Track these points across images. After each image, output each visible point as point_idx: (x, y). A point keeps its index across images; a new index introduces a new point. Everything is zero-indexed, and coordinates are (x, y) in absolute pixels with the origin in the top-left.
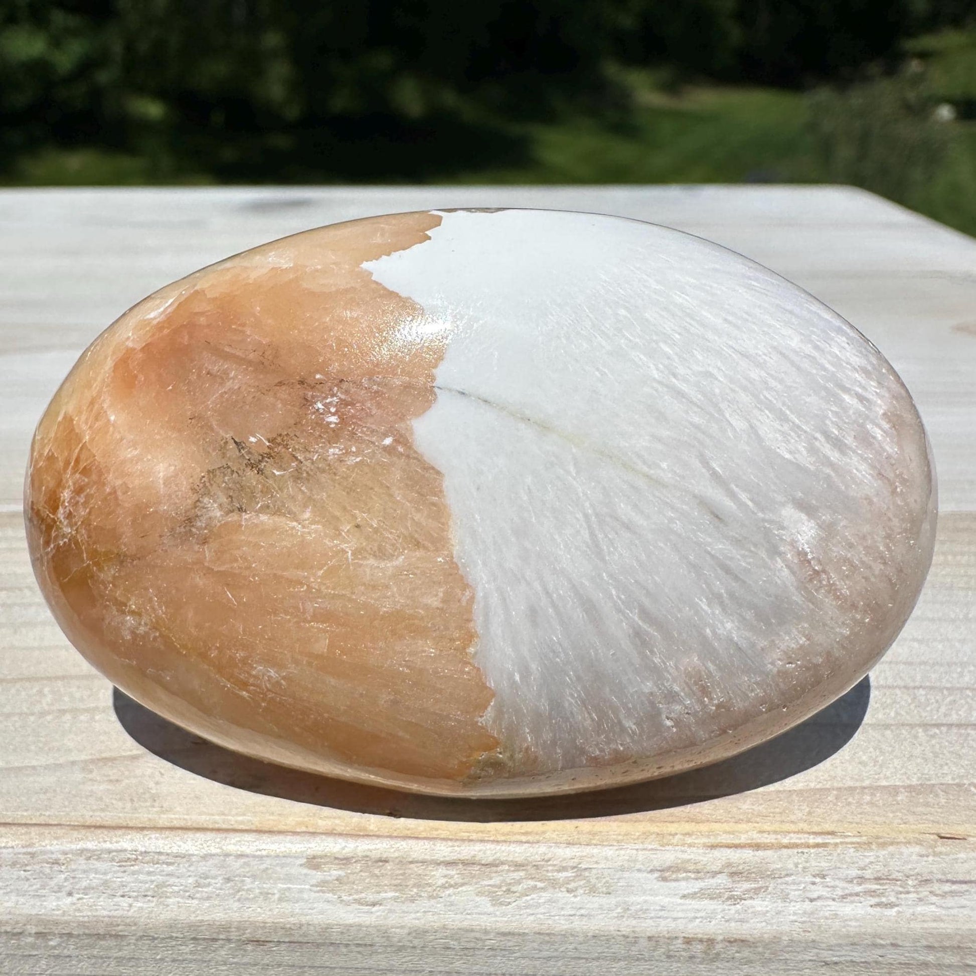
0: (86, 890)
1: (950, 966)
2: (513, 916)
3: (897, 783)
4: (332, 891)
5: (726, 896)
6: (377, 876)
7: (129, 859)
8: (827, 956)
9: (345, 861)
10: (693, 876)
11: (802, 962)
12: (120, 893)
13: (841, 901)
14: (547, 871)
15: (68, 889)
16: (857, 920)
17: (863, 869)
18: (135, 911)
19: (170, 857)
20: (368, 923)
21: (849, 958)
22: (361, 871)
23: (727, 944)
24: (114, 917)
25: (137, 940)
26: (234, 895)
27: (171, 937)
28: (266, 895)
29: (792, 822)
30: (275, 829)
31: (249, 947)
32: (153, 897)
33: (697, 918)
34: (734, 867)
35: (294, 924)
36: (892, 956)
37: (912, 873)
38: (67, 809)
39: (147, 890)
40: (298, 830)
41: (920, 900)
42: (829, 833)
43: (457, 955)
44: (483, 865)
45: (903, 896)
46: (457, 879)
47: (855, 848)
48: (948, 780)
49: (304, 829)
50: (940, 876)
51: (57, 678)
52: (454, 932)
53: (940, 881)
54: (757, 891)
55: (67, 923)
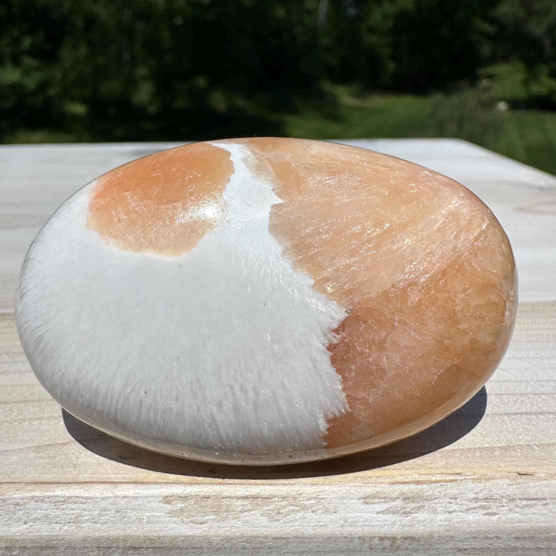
0: (35, 520)
1: (529, 549)
2: (281, 527)
3: (495, 446)
4: (178, 516)
5: (402, 512)
6: (204, 507)
7: (60, 501)
8: (460, 545)
9: (184, 498)
10: (383, 500)
11: (446, 549)
12: (55, 522)
13: (466, 513)
14: (300, 500)
15: (24, 520)
16: (476, 523)
17: (477, 493)
18: (63, 532)
19: (84, 499)
20: (198, 535)
21: (472, 546)
22: (194, 504)
23: (403, 540)
24: (52, 536)
25: (65, 549)
26: (121, 520)
27: (85, 547)
28: (140, 520)
29: (437, 468)
30: (145, 481)
31: (130, 552)
32: (74, 523)
33: (385, 525)
34: (405, 495)
35: (156, 536)
36: (497, 544)
37: (505, 495)
38: (25, 474)
39: (70, 519)
40: (158, 482)
41: (510, 510)
42: (457, 474)
43: (250, 552)
44: (264, 498)
45: (500, 508)
46: (249, 507)
47: (472, 481)
48: (522, 443)
49: (161, 481)
50: (520, 496)
51: (20, 402)
52: (248, 538)
53: (520, 499)
54: (419, 508)
55: (24, 540)
